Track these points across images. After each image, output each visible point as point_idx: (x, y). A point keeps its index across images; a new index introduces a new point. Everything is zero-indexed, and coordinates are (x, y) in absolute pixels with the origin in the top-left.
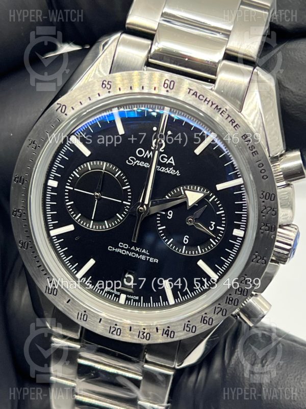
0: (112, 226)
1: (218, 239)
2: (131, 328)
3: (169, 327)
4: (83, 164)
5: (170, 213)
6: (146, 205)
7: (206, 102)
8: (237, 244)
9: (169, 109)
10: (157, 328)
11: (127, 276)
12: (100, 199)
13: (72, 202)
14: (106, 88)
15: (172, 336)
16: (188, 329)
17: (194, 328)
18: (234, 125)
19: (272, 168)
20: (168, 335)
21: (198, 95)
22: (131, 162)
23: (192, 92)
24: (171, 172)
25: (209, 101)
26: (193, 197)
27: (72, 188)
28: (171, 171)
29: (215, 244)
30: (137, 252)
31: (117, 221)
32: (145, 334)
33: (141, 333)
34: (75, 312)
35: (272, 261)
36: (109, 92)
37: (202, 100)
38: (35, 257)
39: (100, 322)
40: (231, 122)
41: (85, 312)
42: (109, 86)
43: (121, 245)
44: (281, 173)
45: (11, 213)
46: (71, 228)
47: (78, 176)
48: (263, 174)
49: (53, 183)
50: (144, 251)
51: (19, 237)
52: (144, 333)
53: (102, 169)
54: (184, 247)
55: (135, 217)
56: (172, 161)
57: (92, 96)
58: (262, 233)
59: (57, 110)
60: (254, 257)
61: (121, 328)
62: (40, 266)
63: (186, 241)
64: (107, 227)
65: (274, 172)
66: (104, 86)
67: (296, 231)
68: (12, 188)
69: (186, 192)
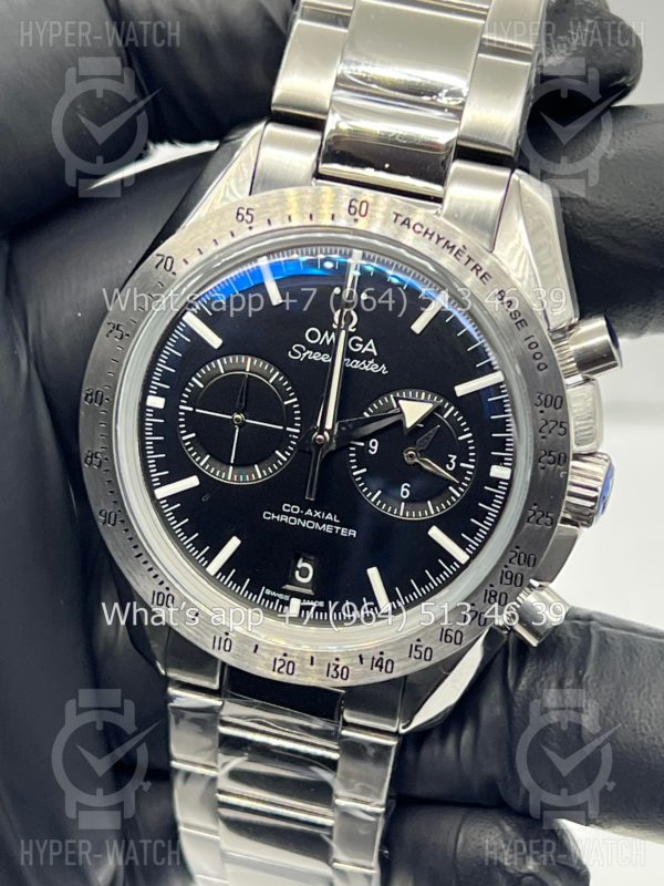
0: (269, 474)
1: (463, 487)
2: (312, 658)
3: (382, 653)
4: (208, 362)
5: (374, 444)
6: (329, 431)
7: (427, 236)
8: (499, 492)
9: (361, 252)
10: (360, 656)
11: (301, 564)
12: (242, 425)
13: (193, 435)
14: (244, 222)
15: (389, 669)
16: (418, 656)
17: (429, 651)
18: (481, 274)
19: (555, 351)
20: (381, 667)
21: (412, 224)
22: (297, 355)
23: (401, 219)
24: (372, 369)
25: (432, 235)
26: (414, 410)
27: (191, 409)
28: (371, 366)
29: (458, 495)
30: (316, 520)
31: (277, 464)
32: (339, 670)
33: (332, 668)
34: (209, 636)
35: (565, 521)
36: (250, 228)
37: (419, 232)
38: (131, 539)
39: (255, 651)
40: (475, 271)
41: (227, 634)
42: (249, 218)
43: (287, 508)
44: (572, 359)
45: (83, 461)
46: (193, 481)
47: (202, 386)
48: (537, 362)
49: (157, 402)
50: (329, 517)
51: (99, 504)
52: (337, 666)
53: (244, 370)
54: (403, 504)
55: (310, 453)
56: (371, 347)
57: (222, 237)
58: (543, 468)
59: (157, 266)
60: (531, 513)
61: (294, 659)
62: (141, 555)
63: (405, 493)
64: (260, 476)
65: (558, 359)
66: (240, 217)
67: (607, 464)
68: (82, 413)
69: (401, 402)
